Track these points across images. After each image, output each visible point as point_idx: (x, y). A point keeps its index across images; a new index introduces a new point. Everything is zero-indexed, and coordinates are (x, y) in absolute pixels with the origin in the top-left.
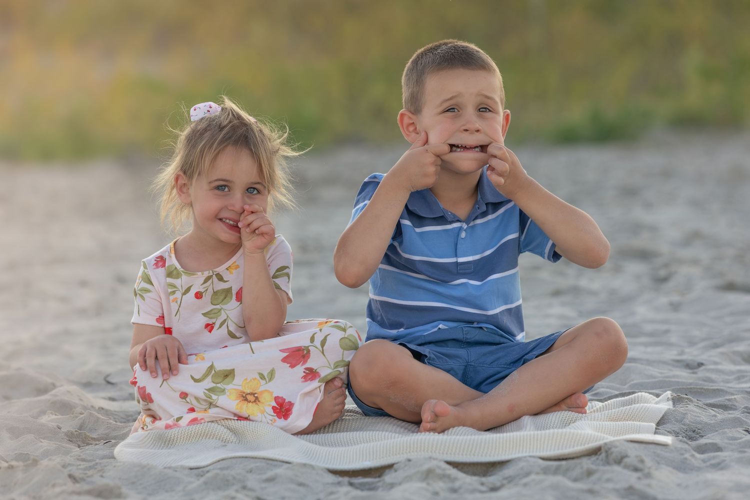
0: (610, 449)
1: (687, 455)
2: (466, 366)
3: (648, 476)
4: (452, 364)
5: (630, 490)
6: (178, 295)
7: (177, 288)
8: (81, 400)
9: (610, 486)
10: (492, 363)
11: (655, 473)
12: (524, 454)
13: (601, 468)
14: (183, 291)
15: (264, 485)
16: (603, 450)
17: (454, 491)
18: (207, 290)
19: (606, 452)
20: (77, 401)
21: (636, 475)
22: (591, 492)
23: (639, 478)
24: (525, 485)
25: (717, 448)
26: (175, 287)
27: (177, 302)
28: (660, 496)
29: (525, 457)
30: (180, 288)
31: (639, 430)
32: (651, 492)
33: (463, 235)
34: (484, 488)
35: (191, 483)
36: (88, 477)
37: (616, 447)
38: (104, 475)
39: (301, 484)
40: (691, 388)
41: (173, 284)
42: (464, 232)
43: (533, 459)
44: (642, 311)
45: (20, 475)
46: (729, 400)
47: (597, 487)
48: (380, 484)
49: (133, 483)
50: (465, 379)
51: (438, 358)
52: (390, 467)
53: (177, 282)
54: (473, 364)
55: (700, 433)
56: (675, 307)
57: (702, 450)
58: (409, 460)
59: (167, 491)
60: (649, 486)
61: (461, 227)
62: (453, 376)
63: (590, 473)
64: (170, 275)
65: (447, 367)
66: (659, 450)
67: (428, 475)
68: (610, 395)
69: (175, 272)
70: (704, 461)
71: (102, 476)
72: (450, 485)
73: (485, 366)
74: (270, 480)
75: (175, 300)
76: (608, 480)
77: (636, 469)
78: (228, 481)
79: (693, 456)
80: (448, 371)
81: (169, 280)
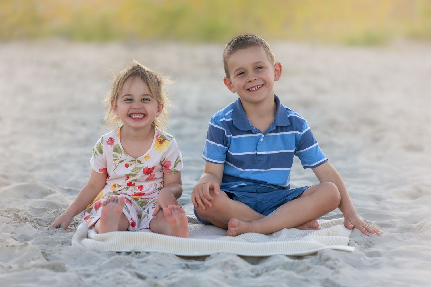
0: (322, 253)
1: (362, 259)
2: (257, 202)
3: (338, 272)
4: (249, 201)
5: (327, 280)
6: (117, 162)
7: (118, 158)
8: (62, 201)
9: (317, 277)
10: (270, 200)
11: (342, 271)
12: (278, 253)
13: (315, 266)
14: (120, 160)
15: (141, 265)
16: (318, 254)
17: (237, 275)
18: (132, 164)
19: (320, 255)
20: (60, 202)
21: (332, 271)
22: (306, 280)
23: (333, 274)
24: (273, 275)
25: (378, 254)
26: (117, 157)
27: (115, 165)
28: (342, 284)
29: (278, 255)
30: (119, 158)
31: (339, 243)
32: (338, 282)
33: (262, 140)
34: (253, 274)
35: (104, 260)
36: (53, 253)
37: (325, 253)
38: (61, 252)
39: (160, 265)
40: (374, 214)
41: (116, 155)
42: (262, 138)
43: (282, 256)
44: (362, 160)
45: (17, 251)
46: (392, 222)
47: (309, 278)
48: (201, 266)
49: (75, 258)
50: (256, 208)
51: (242, 198)
52: (209, 256)
53: (118, 155)
54: (260, 201)
55: (373, 243)
56: (379, 159)
57: (370, 255)
58: (218, 253)
59: (92, 264)
60: (337, 278)
61: (261, 136)
62: (249, 206)
63: (308, 268)
64: (116, 150)
65: (246, 202)
66: (347, 255)
67: (225, 265)
68: (332, 215)
69: (118, 149)
70: (370, 262)
71: (60, 253)
72: (235, 272)
73: (267, 202)
74: (145, 262)
75: (115, 164)
76: (317, 274)
77: (332, 268)
78: (122, 261)
79: (365, 259)
80: (247, 204)
81: (115, 153)
